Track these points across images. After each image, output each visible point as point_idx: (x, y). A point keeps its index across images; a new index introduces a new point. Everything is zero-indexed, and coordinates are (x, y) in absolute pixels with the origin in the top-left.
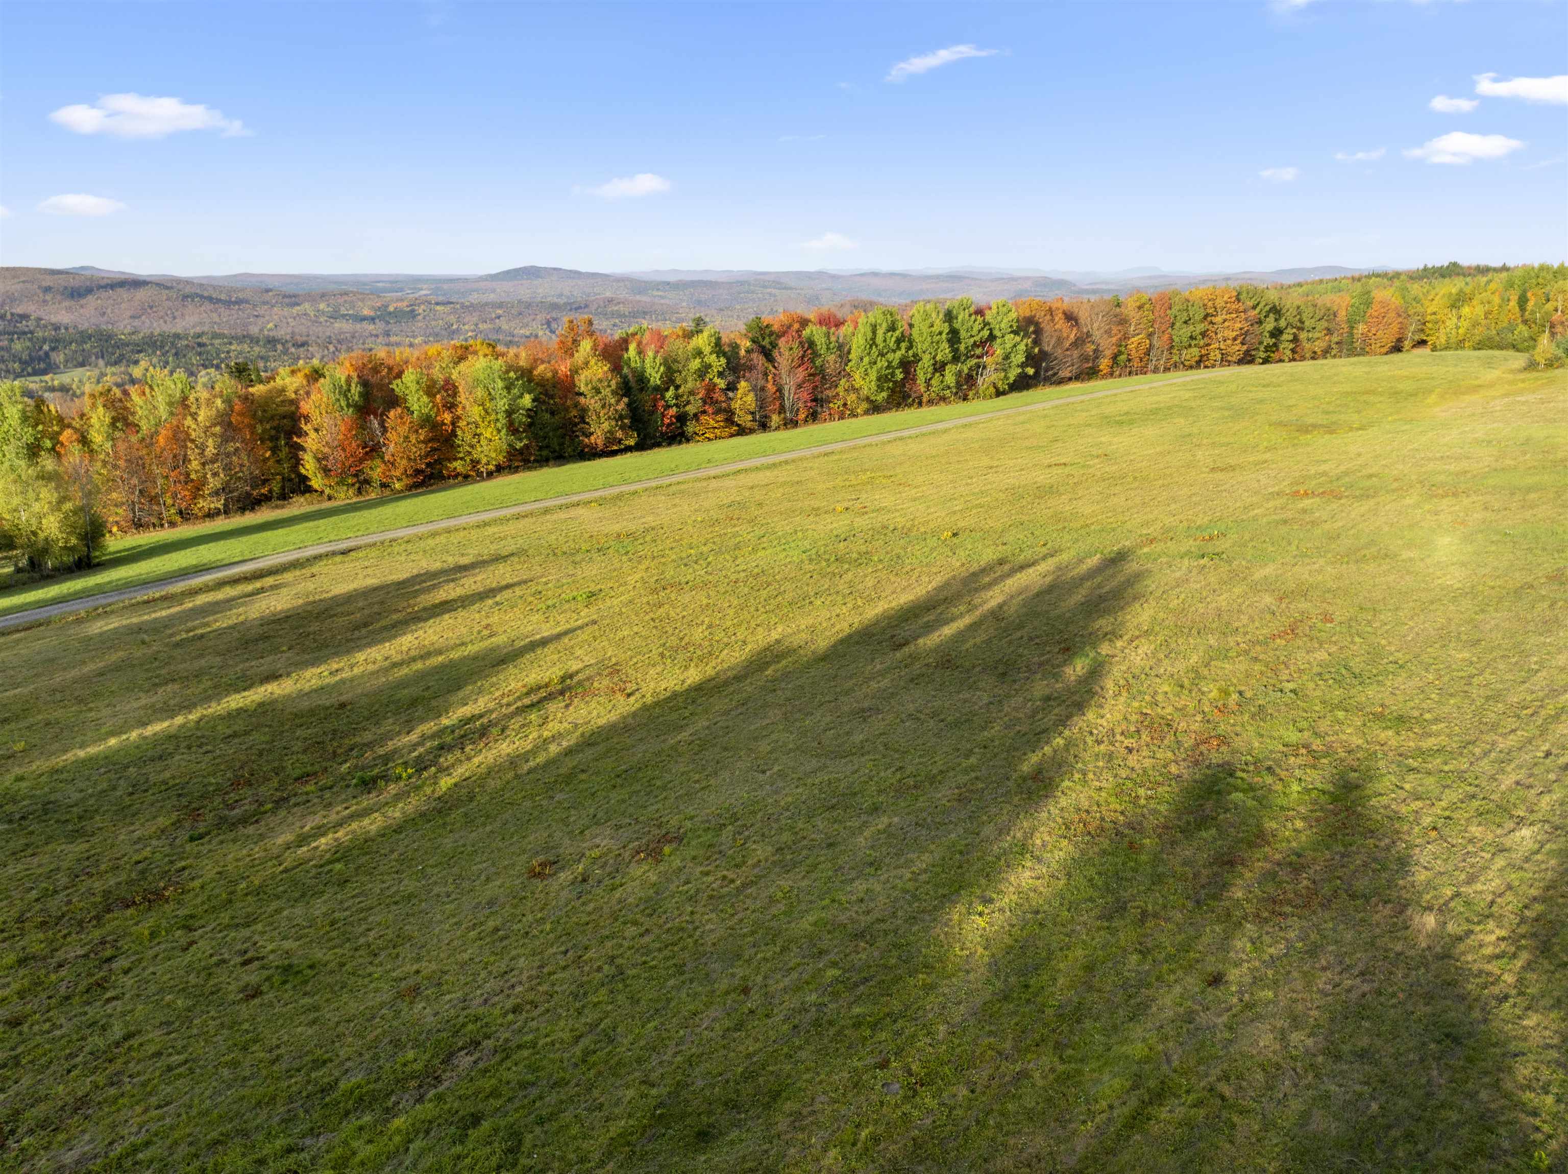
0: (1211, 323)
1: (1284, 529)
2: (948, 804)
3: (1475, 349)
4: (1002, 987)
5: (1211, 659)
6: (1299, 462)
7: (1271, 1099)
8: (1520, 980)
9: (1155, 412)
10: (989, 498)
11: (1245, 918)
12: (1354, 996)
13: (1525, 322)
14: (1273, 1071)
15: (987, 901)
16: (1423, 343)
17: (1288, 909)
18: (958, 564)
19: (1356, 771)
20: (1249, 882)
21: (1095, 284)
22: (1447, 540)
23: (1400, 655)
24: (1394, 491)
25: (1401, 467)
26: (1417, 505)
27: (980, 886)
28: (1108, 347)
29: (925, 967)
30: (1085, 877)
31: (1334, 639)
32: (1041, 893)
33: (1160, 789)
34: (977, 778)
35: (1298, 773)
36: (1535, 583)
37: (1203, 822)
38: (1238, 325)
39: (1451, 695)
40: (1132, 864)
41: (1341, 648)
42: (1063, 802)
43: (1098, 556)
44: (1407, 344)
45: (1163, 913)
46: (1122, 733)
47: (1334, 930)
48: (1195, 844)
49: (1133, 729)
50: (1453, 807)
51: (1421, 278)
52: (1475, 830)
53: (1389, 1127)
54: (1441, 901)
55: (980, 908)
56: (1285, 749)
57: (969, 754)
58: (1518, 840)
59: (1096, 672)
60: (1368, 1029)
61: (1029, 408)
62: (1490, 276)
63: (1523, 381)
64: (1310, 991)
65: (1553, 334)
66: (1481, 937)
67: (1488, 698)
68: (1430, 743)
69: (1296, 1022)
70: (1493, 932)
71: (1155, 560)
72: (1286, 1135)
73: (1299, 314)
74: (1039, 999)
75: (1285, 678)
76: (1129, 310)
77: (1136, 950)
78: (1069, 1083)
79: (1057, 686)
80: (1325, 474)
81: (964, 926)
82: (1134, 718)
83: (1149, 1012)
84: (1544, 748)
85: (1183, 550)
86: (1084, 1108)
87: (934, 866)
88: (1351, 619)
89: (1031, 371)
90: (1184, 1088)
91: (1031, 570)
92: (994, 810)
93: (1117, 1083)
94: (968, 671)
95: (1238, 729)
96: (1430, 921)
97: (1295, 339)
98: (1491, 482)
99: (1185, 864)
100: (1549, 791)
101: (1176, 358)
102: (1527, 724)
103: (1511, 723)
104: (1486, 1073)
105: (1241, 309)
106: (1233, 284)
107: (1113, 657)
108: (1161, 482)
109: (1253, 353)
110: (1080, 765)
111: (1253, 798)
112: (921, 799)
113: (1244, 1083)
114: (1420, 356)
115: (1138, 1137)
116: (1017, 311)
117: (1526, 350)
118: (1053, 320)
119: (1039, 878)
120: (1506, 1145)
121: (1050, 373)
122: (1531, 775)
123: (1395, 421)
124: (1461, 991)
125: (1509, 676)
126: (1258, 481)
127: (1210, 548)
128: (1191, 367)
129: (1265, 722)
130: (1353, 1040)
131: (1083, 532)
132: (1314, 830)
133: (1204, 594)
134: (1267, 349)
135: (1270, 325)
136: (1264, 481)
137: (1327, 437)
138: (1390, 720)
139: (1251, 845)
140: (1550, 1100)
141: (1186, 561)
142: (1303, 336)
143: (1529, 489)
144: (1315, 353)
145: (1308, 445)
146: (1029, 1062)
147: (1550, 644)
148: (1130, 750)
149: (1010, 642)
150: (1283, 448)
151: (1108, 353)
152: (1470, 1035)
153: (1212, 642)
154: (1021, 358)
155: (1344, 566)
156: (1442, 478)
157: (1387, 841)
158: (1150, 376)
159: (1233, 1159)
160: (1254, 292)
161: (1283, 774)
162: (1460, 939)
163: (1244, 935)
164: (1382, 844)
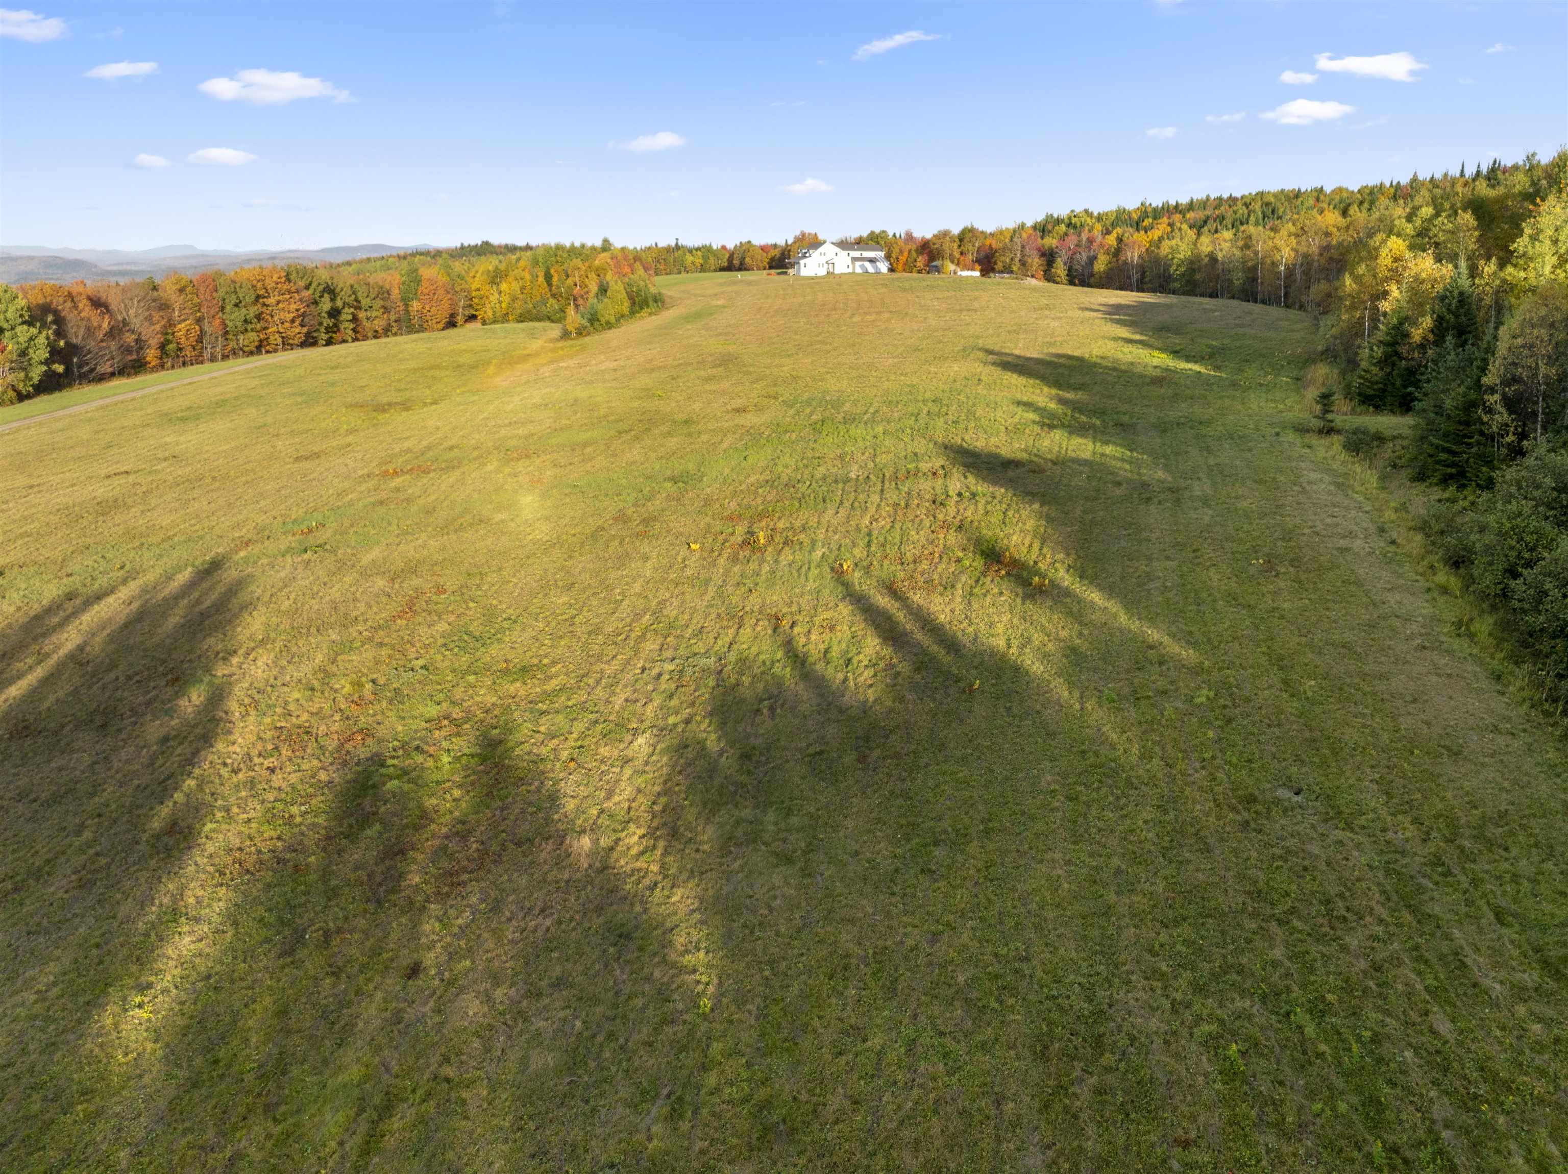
0: (264, 305)
1: (382, 510)
2: (66, 896)
3: (519, 321)
4: (187, 1074)
5: (337, 654)
6: (382, 442)
7: (492, 1060)
8: (663, 866)
9: (220, 404)
10: (36, 524)
11: (428, 900)
12: (540, 933)
13: (554, 296)
14: (485, 1033)
15: (144, 988)
16: (473, 318)
17: (465, 877)
18: (12, 609)
19: (496, 728)
20: (423, 864)
21: (122, 264)
22: (529, 499)
23: (511, 611)
24: (475, 459)
25: (477, 436)
26: (498, 471)
27: (131, 975)
28: (152, 335)
29: (83, 1094)
30: (254, 919)
31: (450, 609)
32: (208, 955)
33: (314, 802)
34: (97, 854)
35: (445, 744)
36: (606, 525)
37: (365, 821)
38: (293, 307)
39: (561, 637)
40: (303, 887)
41: (459, 616)
42: (210, 848)
43: (190, 569)
44: (460, 319)
45: (346, 926)
46: (260, 755)
47: (510, 880)
48: (362, 845)
49: (270, 747)
50: (583, 736)
51: (461, 256)
52: (604, 751)
53: (594, 1036)
54: (591, 822)
55: (138, 999)
56: (428, 725)
57: (82, 827)
58: (637, 748)
59: (218, 697)
60: (558, 958)
61: (67, 412)
62: (518, 254)
63: (562, 349)
64: (503, 945)
65: (577, 306)
66: (627, 841)
67: (590, 633)
68: (554, 684)
69: (496, 979)
70: (635, 833)
71: (255, 563)
72: (513, 1086)
73: (354, 293)
74: (235, 1068)
75: (413, 656)
76: (169, 292)
77: (327, 973)
78: (291, 1140)
79: (173, 723)
80: (409, 450)
81: (123, 1026)
82: (269, 735)
83: (356, 1030)
84: (640, 665)
85: (283, 547)
86: (313, 1160)
87: (65, 974)
88: (462, 587)
89: (60, 368)
90: (410, 1089)
91: (111, 599)
92: (128, 884)
93: (340, 1117)
94: (56, 733)
95: (379, 717)
96: (586, 842)
97: (355, 319)
98: (554, 441)
99: (356, 868)
100: (651, 701)
101: (232, 344)
102: (624, 648)
103: (611, 650)
104: (655, 954)
105: (293, 289)
106: (280, 264)
107: (231, 676)
108: (243, 479)
109: (315, 334)
110: (220, 802)
111: (409, 782)
112: (28, 902)
113: (464, 1058)
114: (473, 330)
115: (376, 1160)
116: (25, 297)
117: (558, 321)
118: (76, 307)
119: (201, 940)
120: (680, 1006)
121: (86, 369)
122: (635, 691)
123: (463, 393)
124: (622, 893)
125: (602, 610)
126: (346, 465)
127: (311, 541)
128: (251, 353)
129: (402, 703)
130: (548, 973)
131: (166, 545)
132: (472, 794)
133: (315, 589)
134: (328, 330)
135: (326, 305)
136: (351, 464)
137: (404, 414)
138: (515, 673)
139: (417, 828)
140: (701, 954)
141: (288, 559)
142: (362, 315)
143: (585, 445)
144: (376, 331)
145: (387, 424)
146: (239, 1141)
147: (627, 576)
148: (272, 770)
149: (104, 688)
150: (364, 430)
151: (154, 342)
152: (637, 927)
153: (334, 637)
154: (43, 353)
155: (446, 537)
156: (514, 442)
157: (536, 783)
158: (207, 366)
159: (471, 1133)
160: (303, 272)
161: (431, 750)
162: (612, 849)
163: (430, 917)
164: (533, 788)
